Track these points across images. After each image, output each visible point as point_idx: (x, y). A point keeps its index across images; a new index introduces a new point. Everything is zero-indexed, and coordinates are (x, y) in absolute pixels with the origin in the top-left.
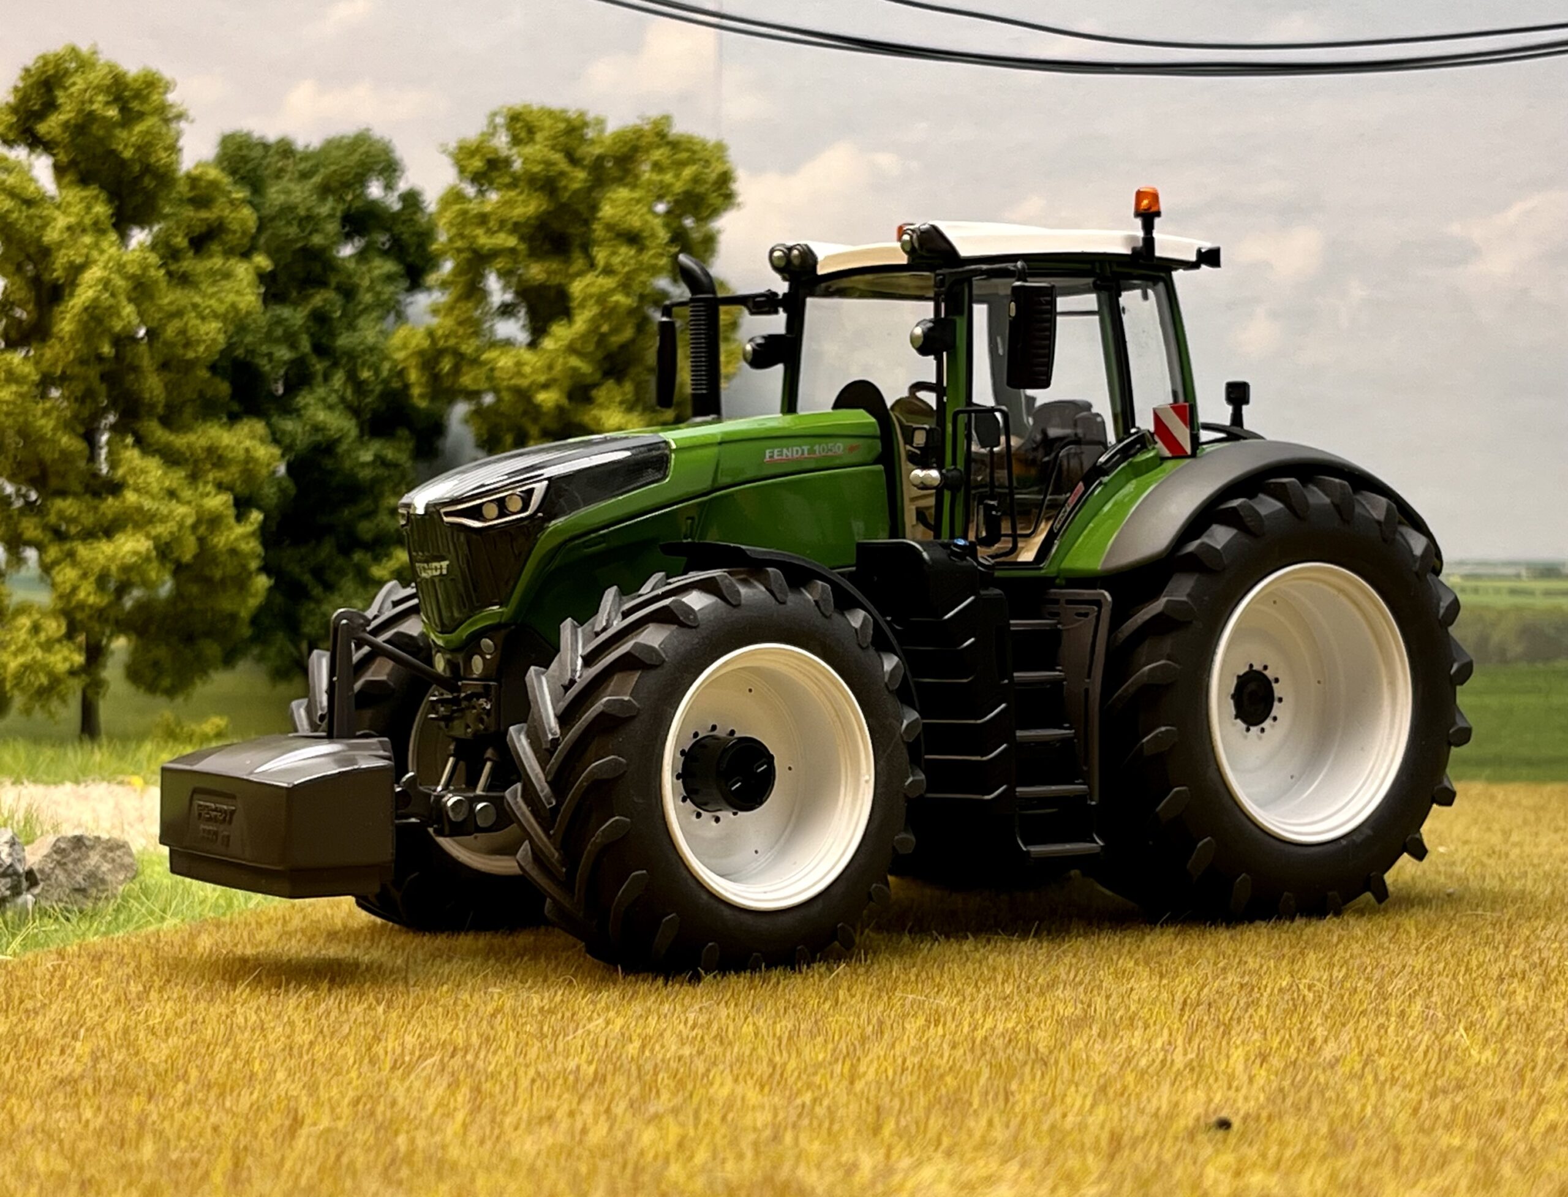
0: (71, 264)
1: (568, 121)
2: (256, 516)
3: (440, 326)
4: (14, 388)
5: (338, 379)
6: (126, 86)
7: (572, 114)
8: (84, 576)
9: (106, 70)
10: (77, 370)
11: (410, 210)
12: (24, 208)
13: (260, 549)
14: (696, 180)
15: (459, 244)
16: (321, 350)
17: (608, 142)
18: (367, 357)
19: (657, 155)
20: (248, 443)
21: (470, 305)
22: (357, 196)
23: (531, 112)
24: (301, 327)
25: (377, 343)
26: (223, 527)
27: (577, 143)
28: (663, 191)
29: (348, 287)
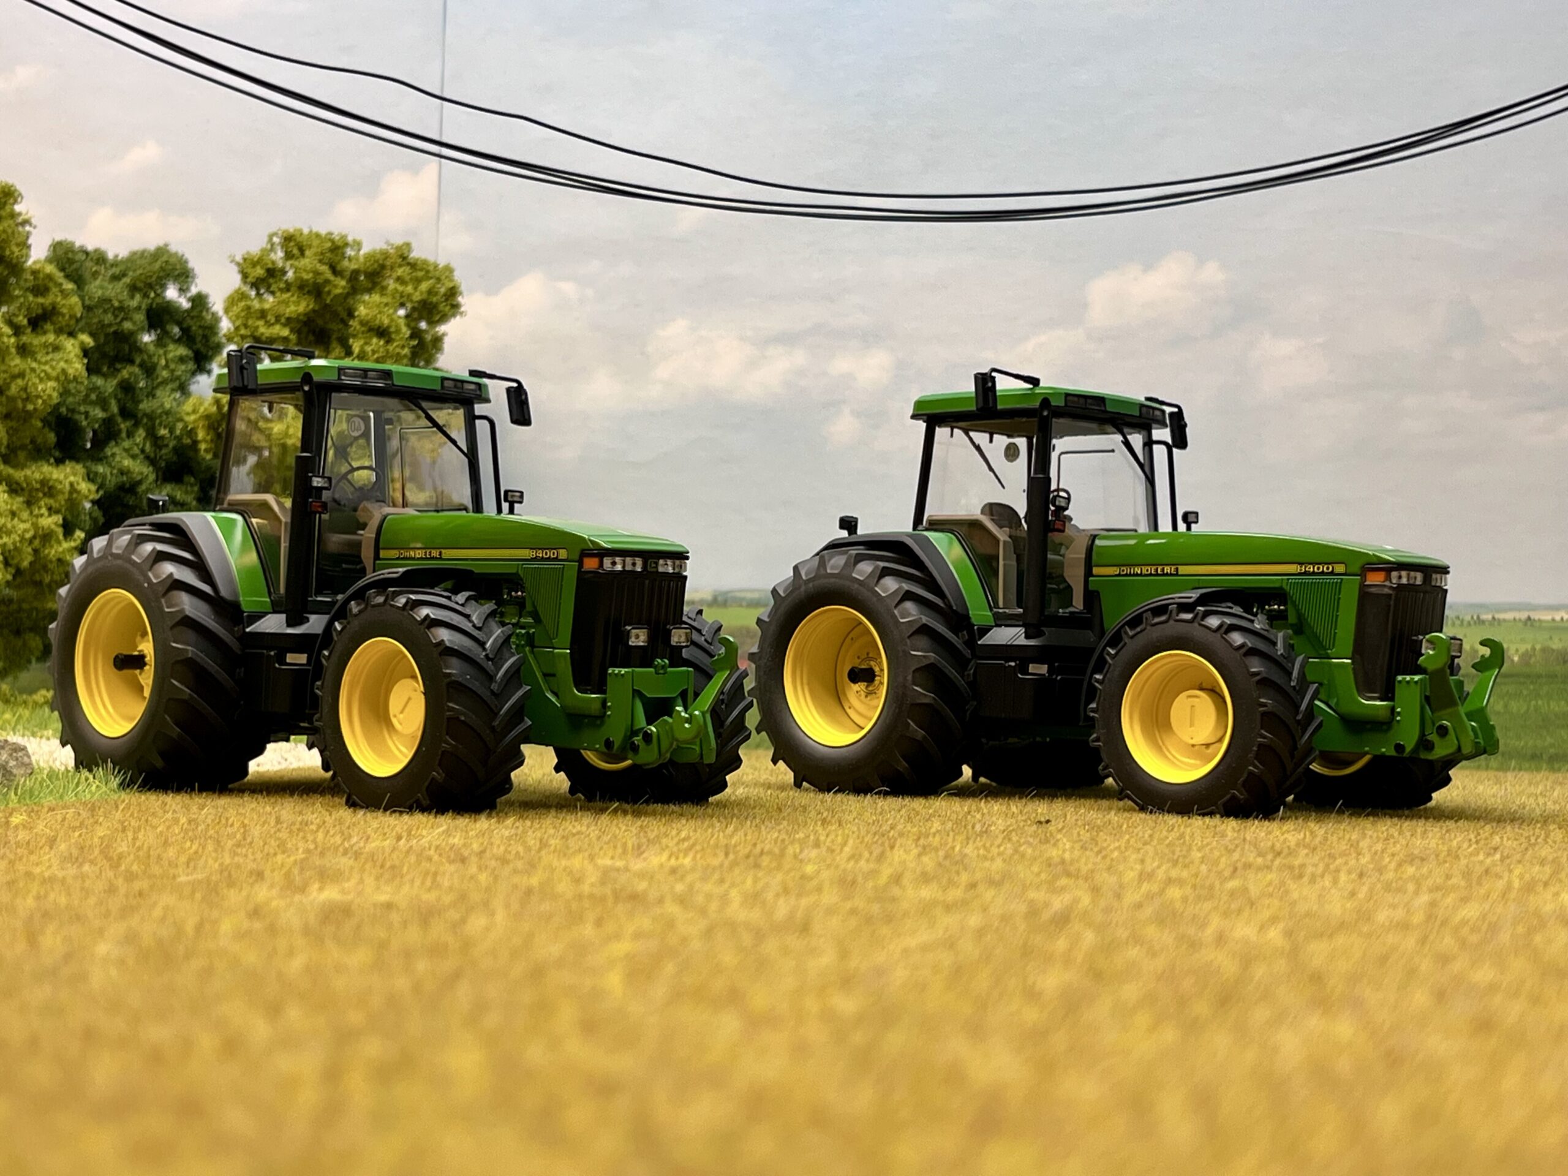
1: (333, 241)
2: (80, 535)
5: (141, 433)
7: (337, 238)
11: (199, 309)
14: (430, 292)
15: (243, 331)
16: (126, 412)
17: (362, 259)
19: (400, 272)
20: (72, 478)
22: (157, 295)
23: (301, 234)
24: (110, 394)
25: (171, 407)
26: (53, 542)
27: (339, 258)
28: (405, 299)
29: (150, 365)
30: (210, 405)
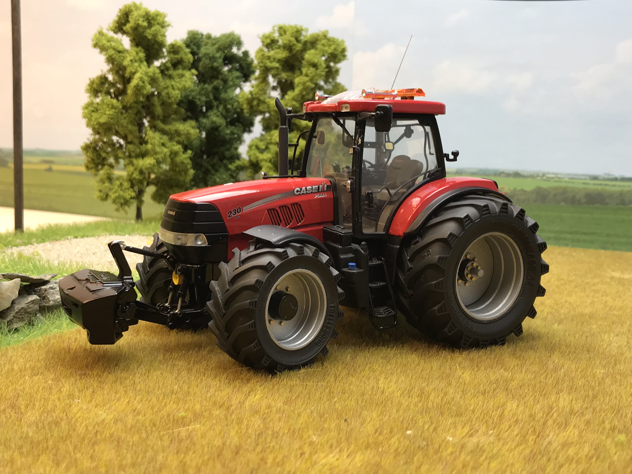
0: (131, 72)
1: (297, 29)
2: (190, 152)
3: (255, 91)
4: (114, 110)
6: (150, 16)
7: (299, 27)
8: (135, 169)
9: (143, 10)
10: (134, 105)
11: (245, 57)
12: (118, 54)
13: (191, 162)
14: (335, 50)
15: (261, 65)
16: (216, 98)
18: (230, 101)
21: (263, 85)
22: (228, 52)
24: (210, 91)
26: (179, 155)
28: (325, 53)
29: (225, 80)
30: (249, 94)
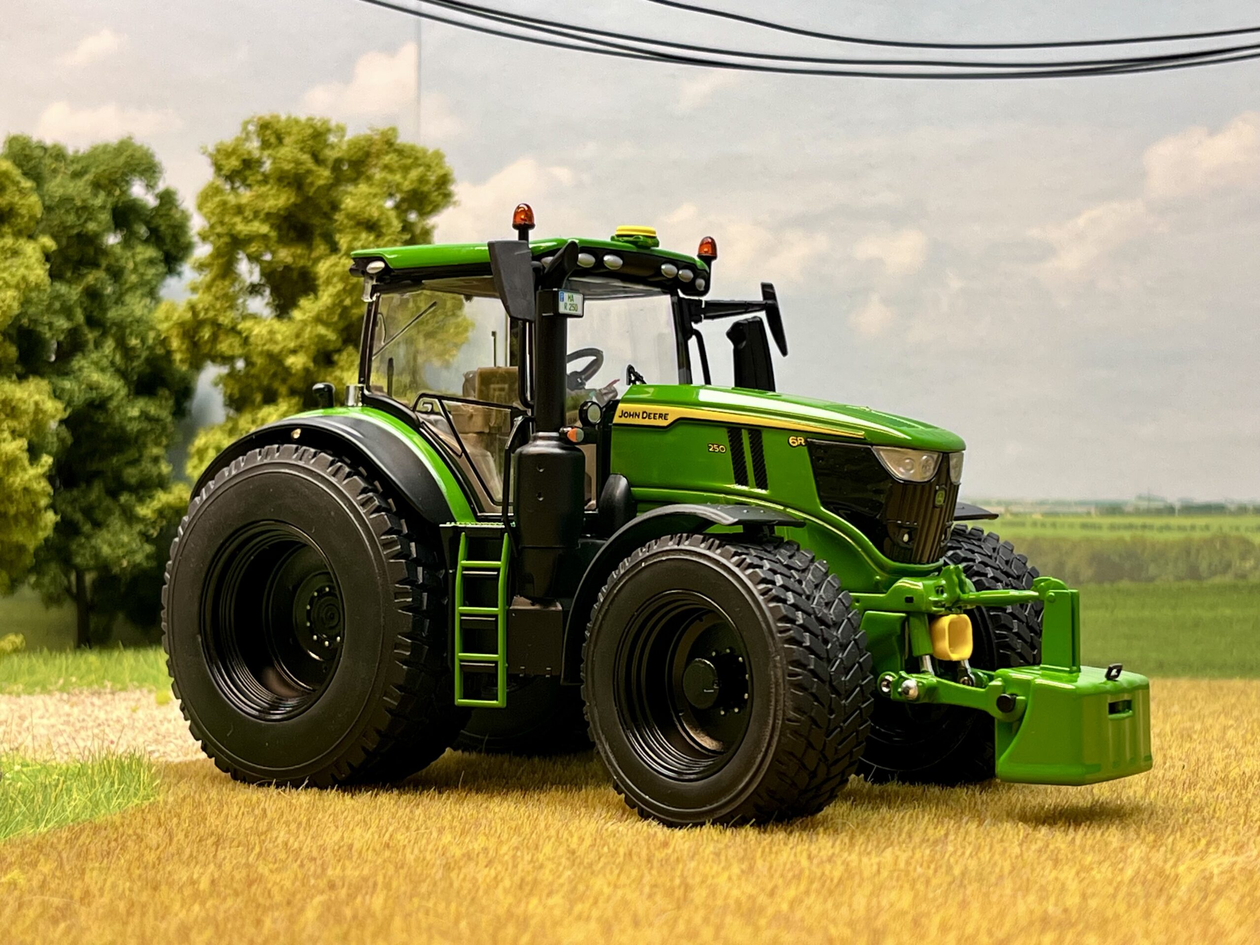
1: (314, 127)
2: (47, 460)
3: (200, 301)
5: (109, 345)
7: (319, 124)
11: (168, 206)
13: (50, 489)
14: (422, 180)
15: (219, 229)
16: (93, 321)
17: (345, 147)
18: (135, 327)
19: (387, 159)
20: (37, 397)
21: (227, 283)
22: (123, 193)
23: (278, 121)
24: (76, 302)
25: (143, 315)
26: (18, 469)
27: (321, 146)
28: (393, 190)
29: (116, 269)
30: (185, 311)
